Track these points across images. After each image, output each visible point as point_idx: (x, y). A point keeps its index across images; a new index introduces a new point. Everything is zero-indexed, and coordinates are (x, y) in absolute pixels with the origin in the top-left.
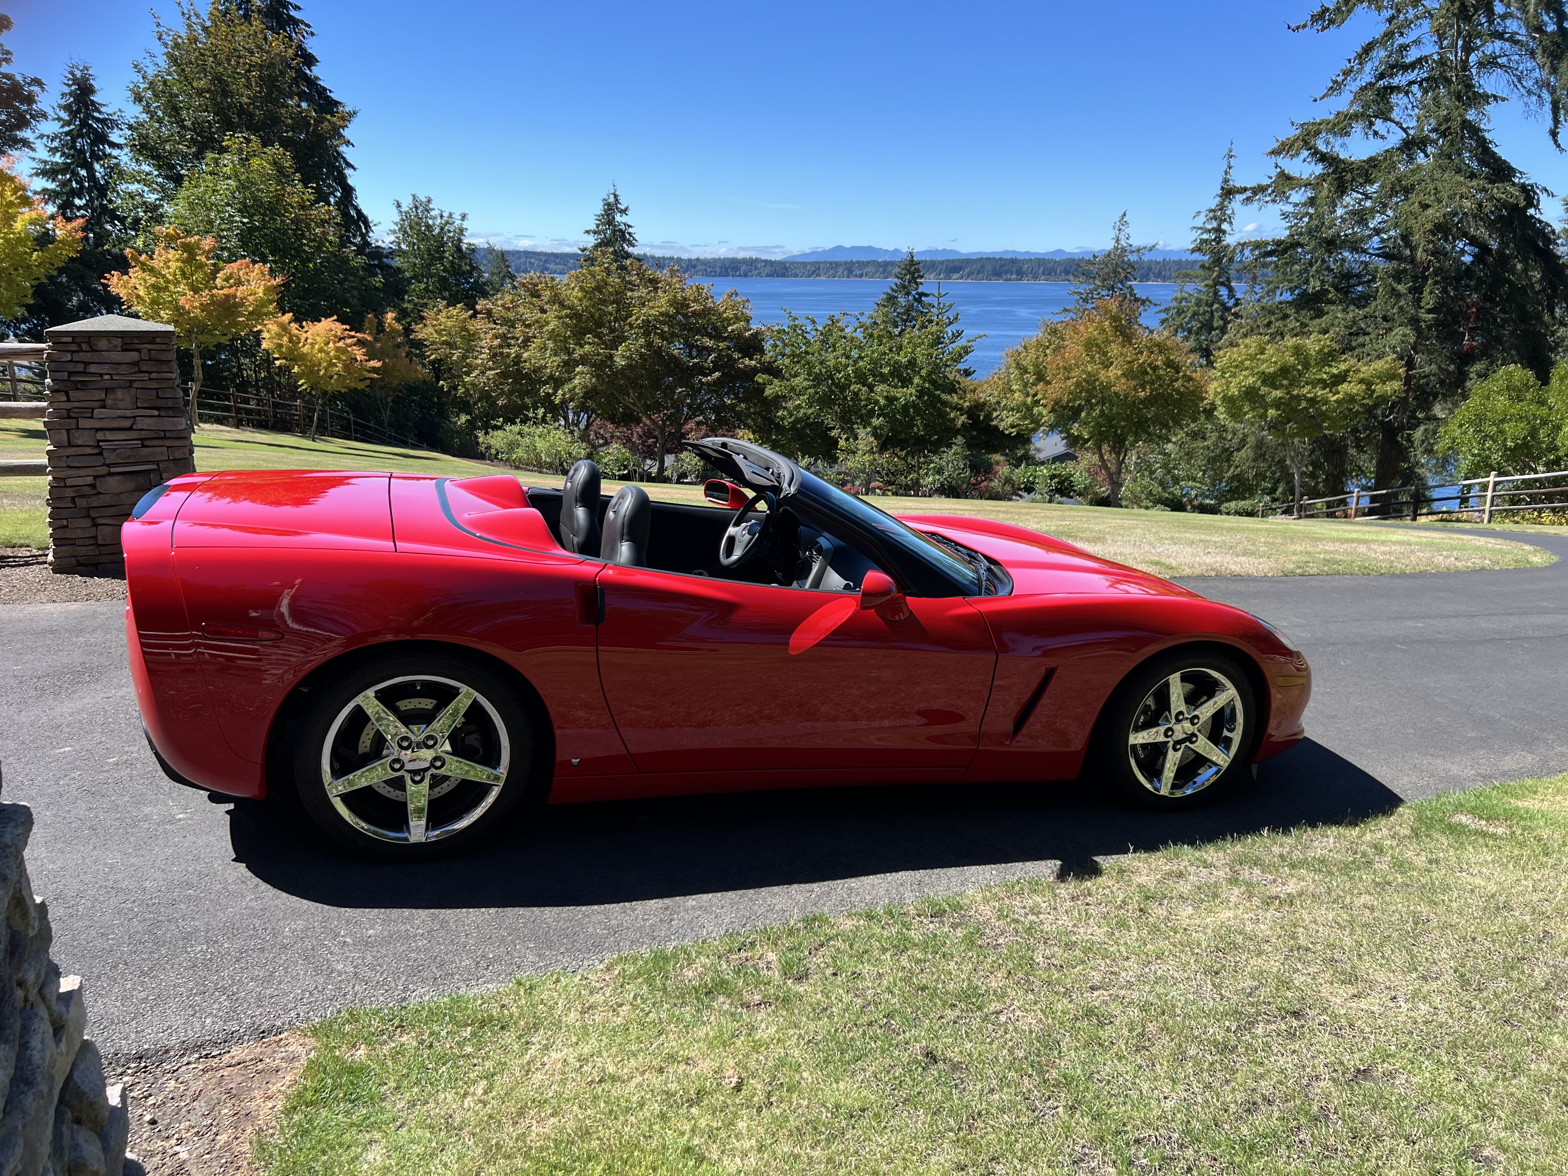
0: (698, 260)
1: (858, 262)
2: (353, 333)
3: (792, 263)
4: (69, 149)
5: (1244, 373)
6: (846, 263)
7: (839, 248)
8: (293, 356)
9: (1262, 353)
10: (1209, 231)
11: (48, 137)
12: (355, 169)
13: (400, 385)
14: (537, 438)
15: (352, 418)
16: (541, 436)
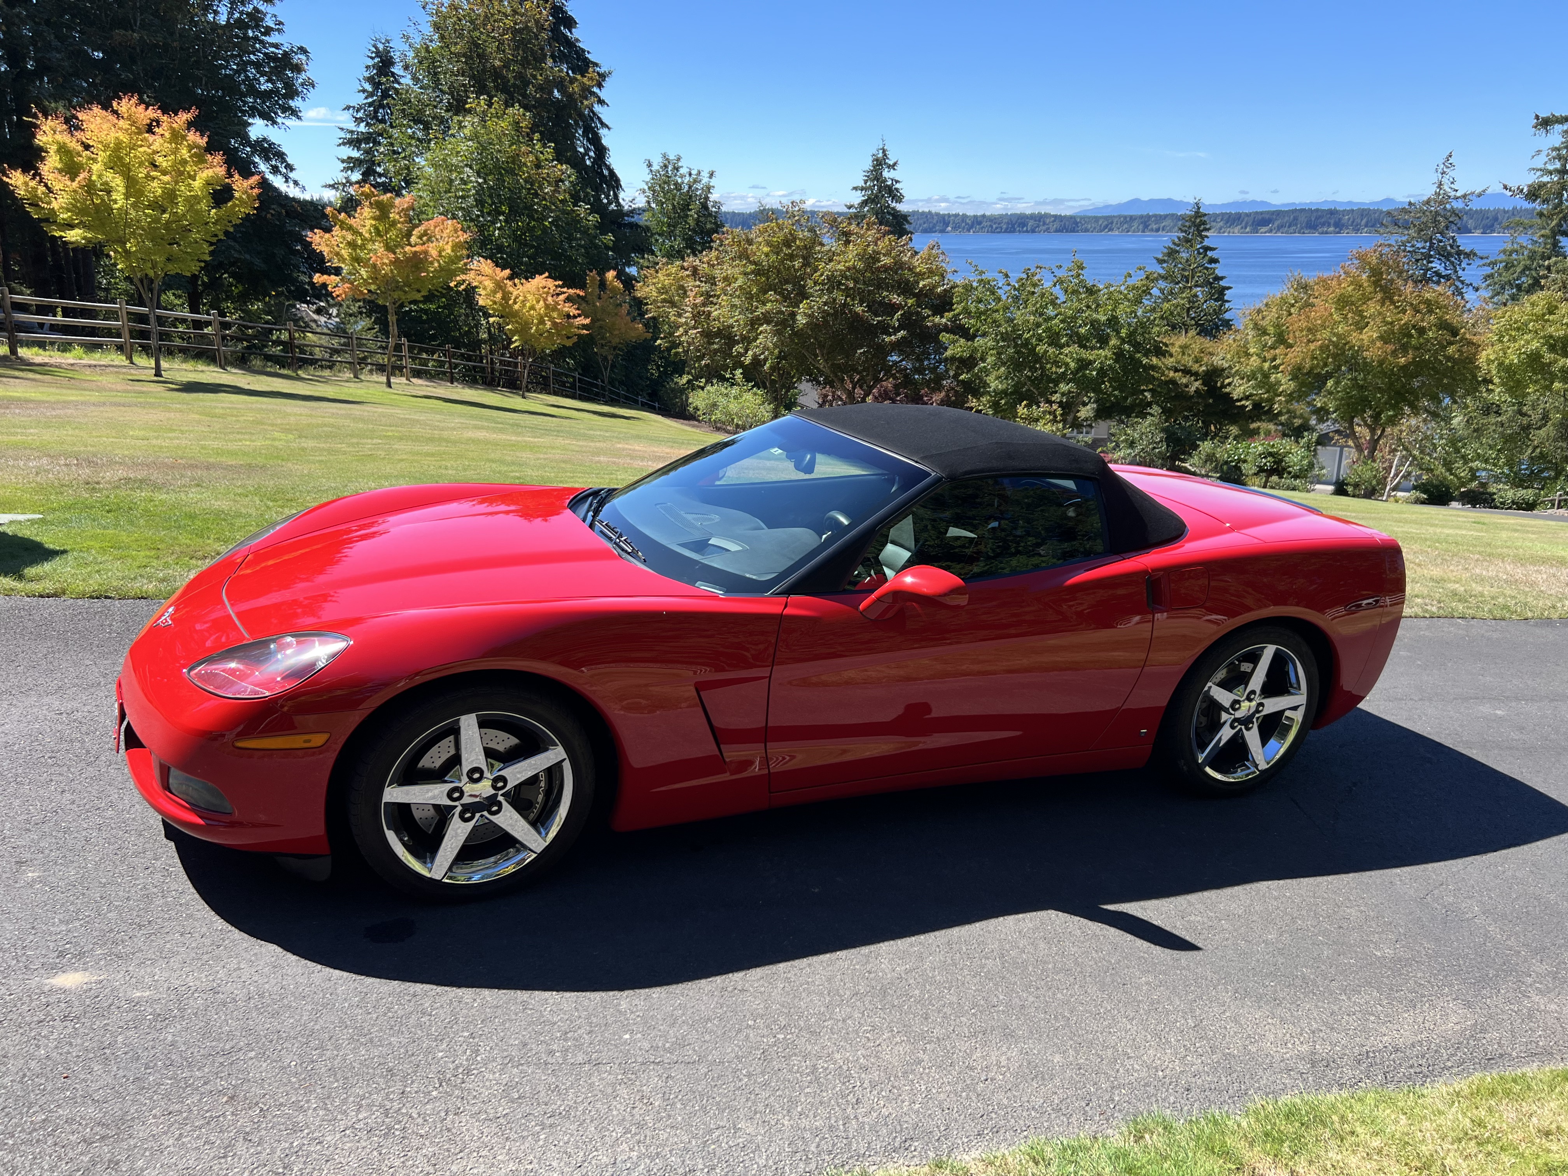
0: (984, 216)
1: (1155, 216)
2: (565, 290)
3: (1082, 218)
4: (371, 119)
5: (1526, 337)
6: (1141, 217)
7: (1136, 202)
8: (507, 313)
9: (1551, 313)
10: (1551, 173)
11: (354, 107)
12: (609, 129)
13: (620, 343)
14: (732, 400)
15: (578, 376)
16: (736, 398)
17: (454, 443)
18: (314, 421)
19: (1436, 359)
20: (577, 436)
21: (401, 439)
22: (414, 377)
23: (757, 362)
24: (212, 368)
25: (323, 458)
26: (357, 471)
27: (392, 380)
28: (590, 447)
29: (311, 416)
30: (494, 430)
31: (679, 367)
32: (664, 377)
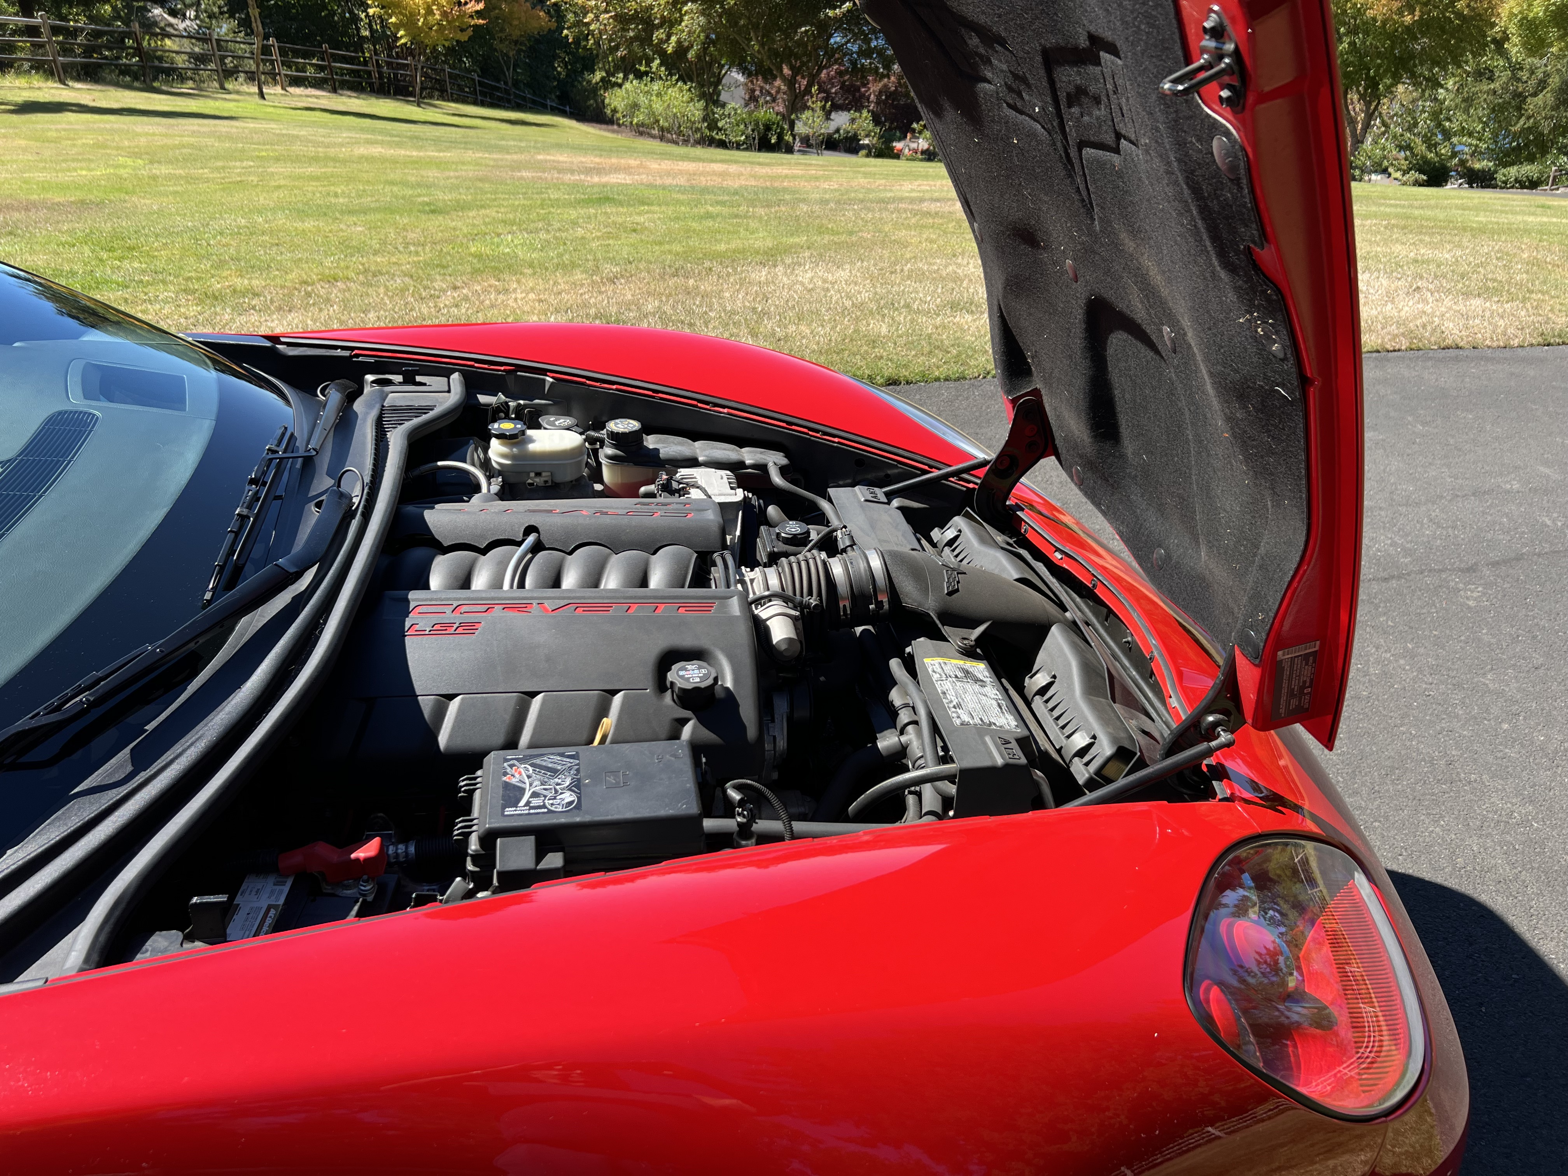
13: (521, 36)
14: (654, 98)
15: (477, 78)
16: (659, 95)
17: (344, 162)
18: (169, 142)
19: (1444, 16)
20: (488, 148)
21: (277, 159)
22: (291, 85)
23: (681, 50)
24: (50, 84)
25: (179, 188)
26: (222, 204)
27: (264, 90)
28: (507, 160)
29: (166, 135)
30: (390, 144)
31: (589, 63)
32: (573, 76)
